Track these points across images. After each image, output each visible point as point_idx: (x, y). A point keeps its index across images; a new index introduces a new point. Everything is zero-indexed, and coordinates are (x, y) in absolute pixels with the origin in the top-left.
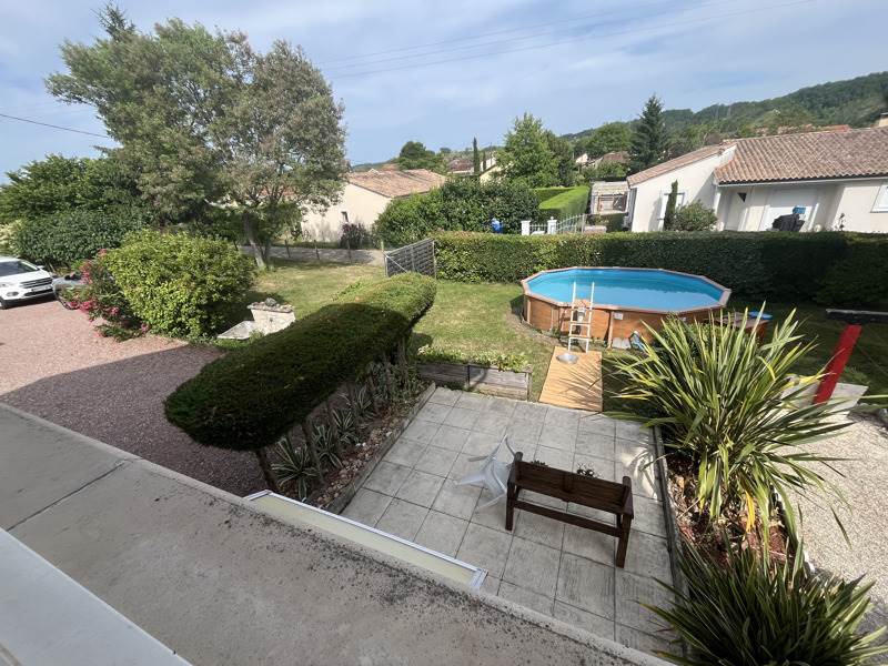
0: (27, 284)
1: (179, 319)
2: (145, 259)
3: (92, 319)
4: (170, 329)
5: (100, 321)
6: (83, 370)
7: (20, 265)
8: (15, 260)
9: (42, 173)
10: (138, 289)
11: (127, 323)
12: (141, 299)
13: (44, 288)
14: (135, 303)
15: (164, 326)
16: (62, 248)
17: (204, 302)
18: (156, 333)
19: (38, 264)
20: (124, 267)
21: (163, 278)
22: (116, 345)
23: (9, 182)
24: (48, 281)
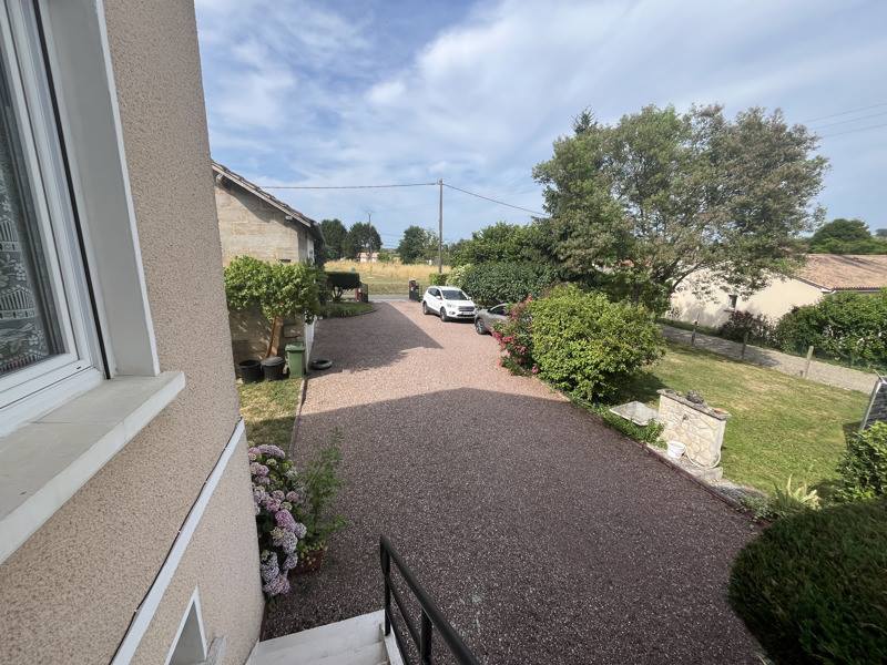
0: (461, 309)
1: (573, 376)
2: (573, 313)
3: (502, 350)
4: (560, 381)
5: (506, 353)
6: (488, 392)
7: (460, 293)
8: (459, 289)
9: (491, 234)
10: (549, 337)
11: (523, 361)
12: (546, 347)
13: (468, 313)
14: (538, 347)
15: (556, 377)
16: (489, 288)
17: (612, 370)
18: (542, 379)
19: (470, 295)
20: (547, 316)
21: (580, 336)
22: (510, 377)
23: (471, 239)
24: (471, 309)
